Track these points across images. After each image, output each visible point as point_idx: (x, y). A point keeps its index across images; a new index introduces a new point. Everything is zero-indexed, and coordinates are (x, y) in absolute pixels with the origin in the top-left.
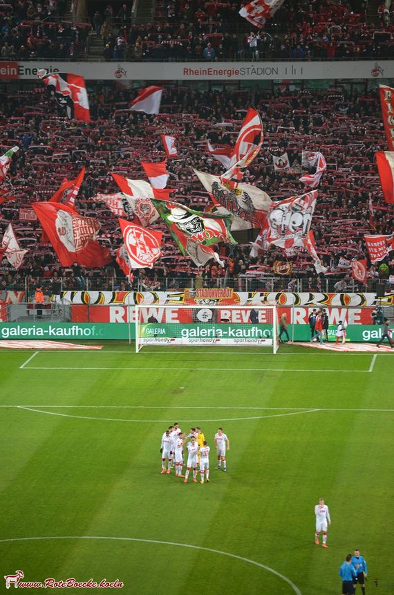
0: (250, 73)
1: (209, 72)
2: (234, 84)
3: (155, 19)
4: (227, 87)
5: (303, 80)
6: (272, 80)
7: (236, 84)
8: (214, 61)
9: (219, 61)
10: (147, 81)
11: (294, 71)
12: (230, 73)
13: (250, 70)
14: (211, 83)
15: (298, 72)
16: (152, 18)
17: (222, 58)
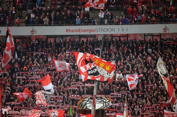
0: (100, 31)
1: (79, 30)
2: (92, 37)
3: (51, 4)
4: (88, 38)
5: (128, 34)
6: (112, 35)
7: (93, 37)
8: (82, 25)
9: (84, 25)
10: (47, 36)
11: (123, 30)
12: (90, 31)
13: (100, 30)
14: (80, 36)
15: (125, 30)
16: (50, 4)
17: (86, 24)
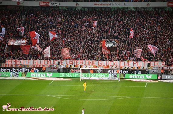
0: (113, 5)
1: (101, 4)
6: (119, 7)
12: (107, 5)
15: (126, 5)
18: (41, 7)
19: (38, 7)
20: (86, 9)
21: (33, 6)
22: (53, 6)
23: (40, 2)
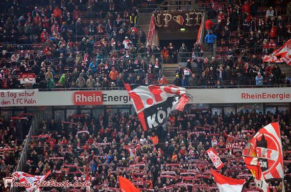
1: (263, 96)
3: (217, 53)
7: (287, 106)
8: (268, 87)
10: (210, 104)
12: (281, 96)
14: (265, 105)
18: (78, 108)
19: (69, 107)
20: (214, 111)
21: (53, 107)
22: (114, 103)
23: (77, 93)
